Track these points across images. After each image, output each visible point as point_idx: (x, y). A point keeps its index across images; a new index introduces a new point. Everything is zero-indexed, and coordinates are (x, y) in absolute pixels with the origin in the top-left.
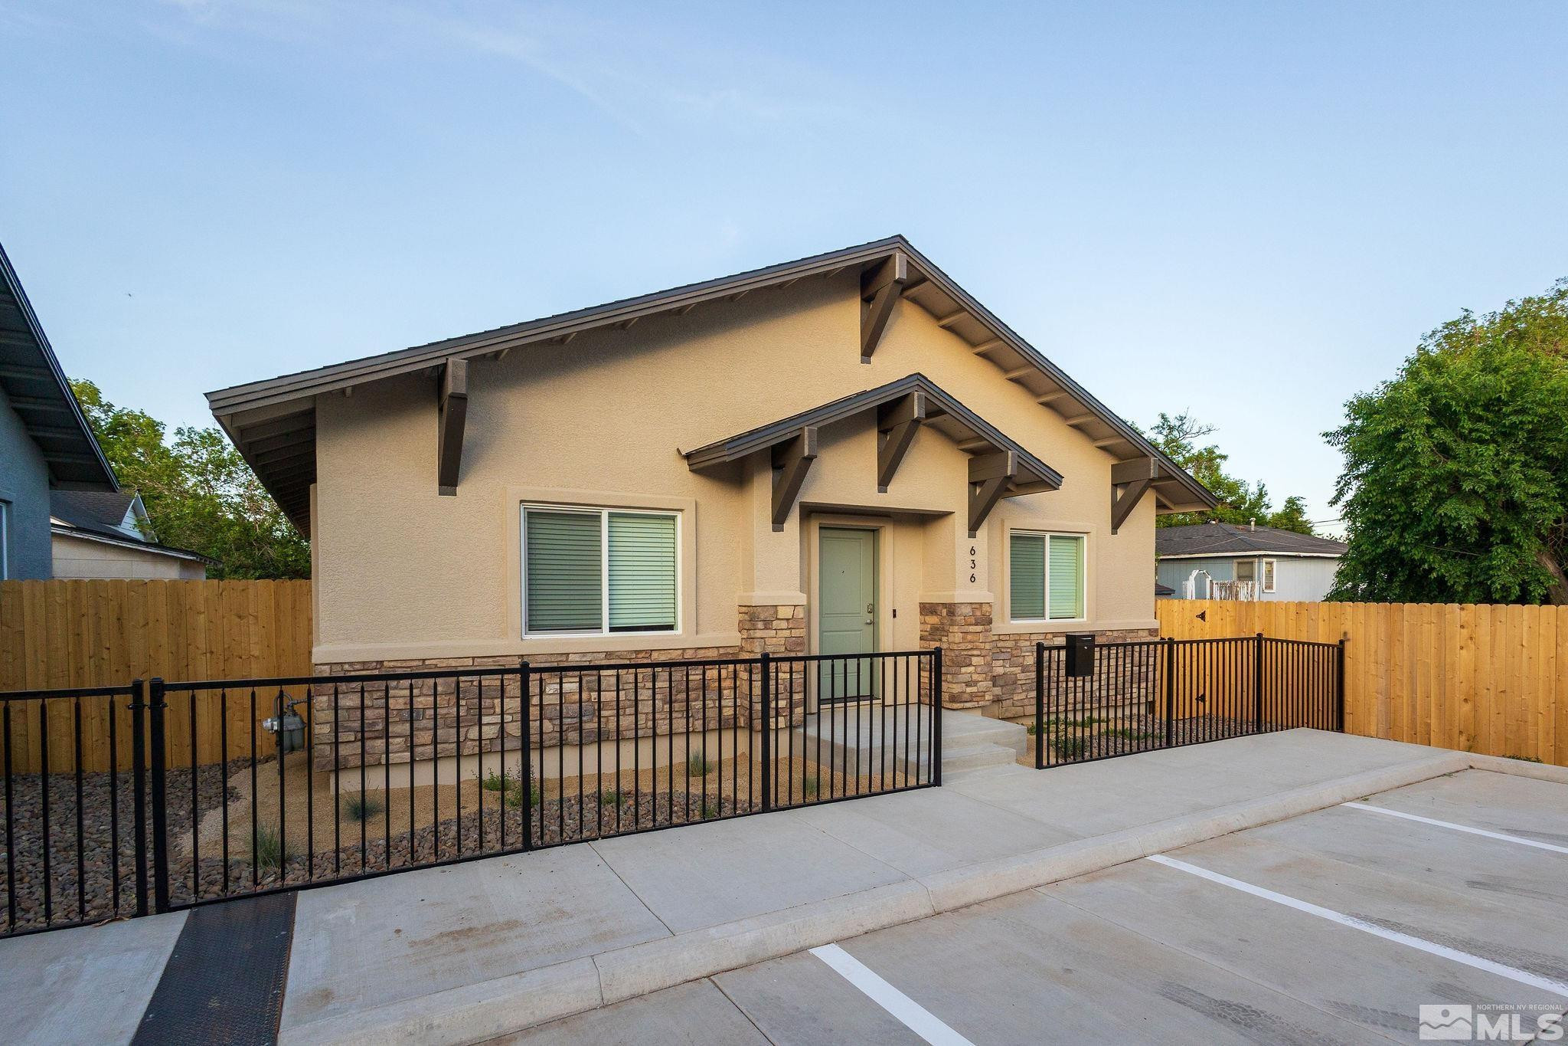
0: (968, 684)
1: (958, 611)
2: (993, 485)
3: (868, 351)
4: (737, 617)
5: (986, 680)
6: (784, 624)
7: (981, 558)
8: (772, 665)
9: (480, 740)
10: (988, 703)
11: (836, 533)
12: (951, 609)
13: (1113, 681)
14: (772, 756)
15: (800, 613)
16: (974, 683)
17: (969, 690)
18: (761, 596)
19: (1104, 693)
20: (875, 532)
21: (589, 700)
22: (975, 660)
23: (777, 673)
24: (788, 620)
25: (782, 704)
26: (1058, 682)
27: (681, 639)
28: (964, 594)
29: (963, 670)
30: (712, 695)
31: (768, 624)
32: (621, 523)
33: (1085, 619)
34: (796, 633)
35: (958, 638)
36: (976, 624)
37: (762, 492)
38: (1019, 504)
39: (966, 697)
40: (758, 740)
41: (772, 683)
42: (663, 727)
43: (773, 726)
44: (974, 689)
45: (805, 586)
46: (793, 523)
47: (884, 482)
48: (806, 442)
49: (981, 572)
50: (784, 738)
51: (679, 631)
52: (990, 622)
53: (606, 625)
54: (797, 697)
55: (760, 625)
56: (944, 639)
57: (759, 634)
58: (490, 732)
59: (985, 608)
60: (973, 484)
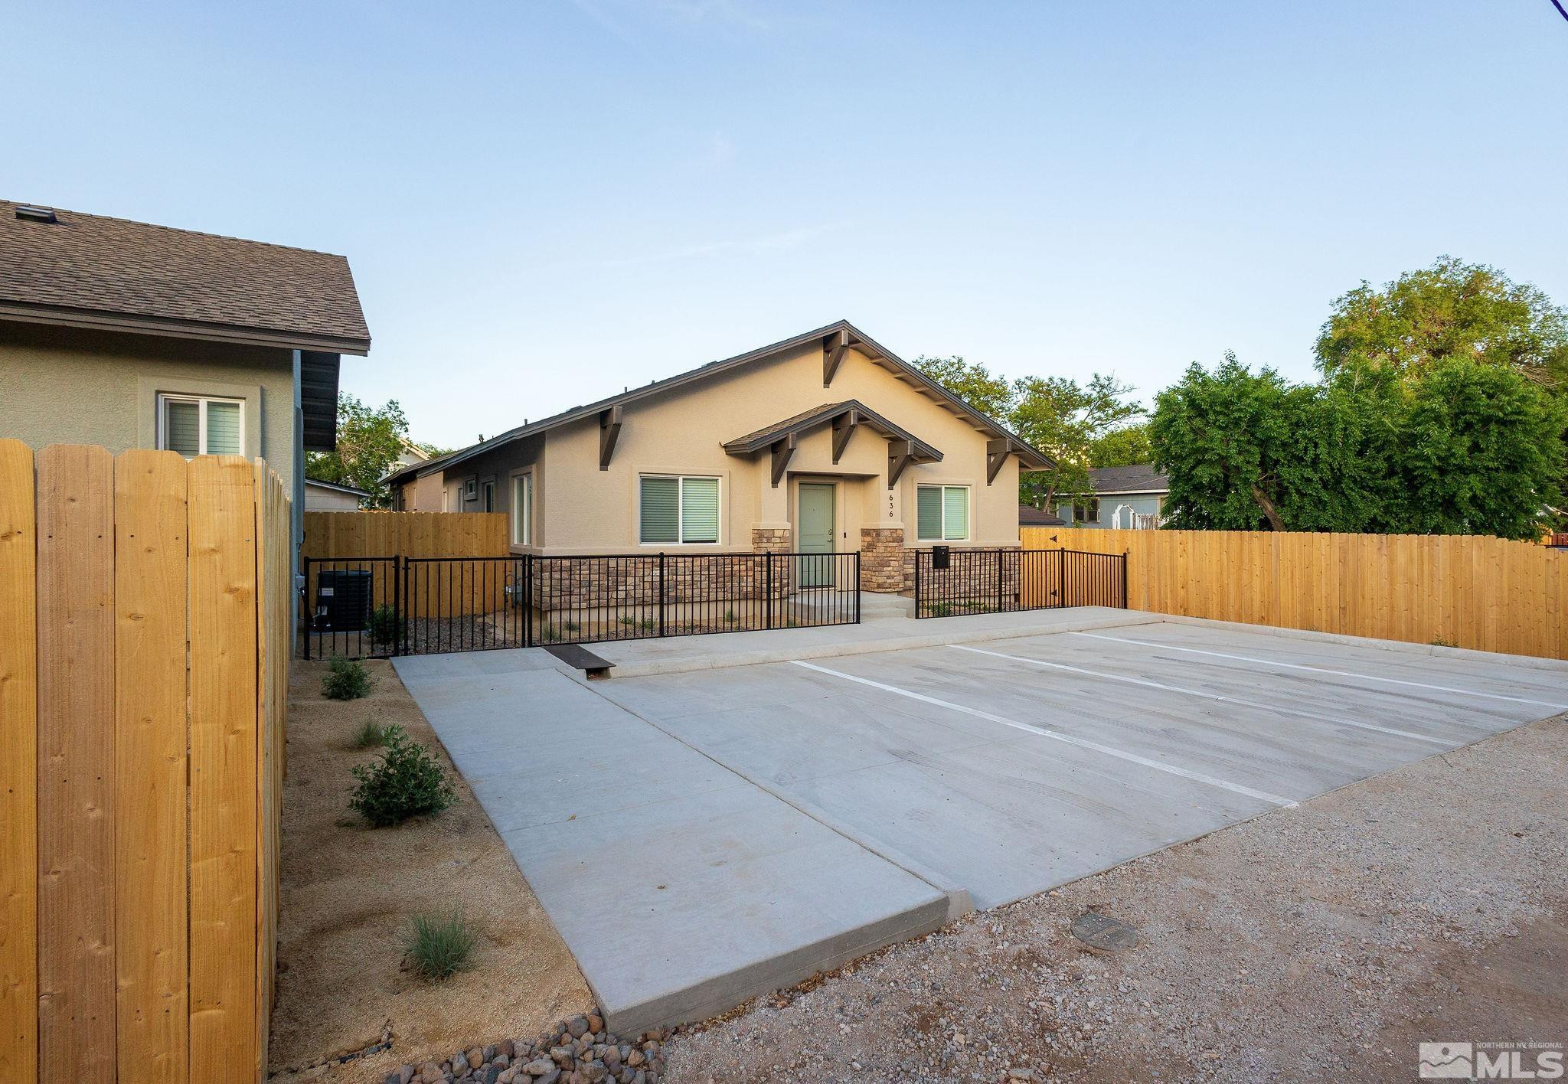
0: (888, 577)
1: (882, 534)
2: (901, 460)
3: (827, 381)
4: (752, 536)
5: (899, 575)
6: (778, 540)
7: (897, 502)
8: (772, 558)
9: (617, 599)
10: (901, 590)
11: (809, 487)
12: (878, 532)
13: (988, 579)
14: (772, 615)
15: (787, 534)
16: (893, 577)
17: (889, 581)
18: (765, 524)
19: (982, 587)
20: (833, 486)
21: (672, 580)
22: (892, 563)
23: (774, 567)
24: (780, 537)
25: (777, 585)
26: (949, 579)
27: (719, 547)
28: (886, 523)
29: (885, 569)
30: (735, 579)
31: (769, 540)
32: (688, 483)
33: (969, 540)
34: (784, 545)
35: (881, 550)
36: (893, 542)
37: (766, 466)
38: (925, 468)
39: (887, 585)
40: (765, 604)
41: (772, 573)
42: (712, 596)
43: (772, 598)
44: (893, 581)
45: (790, 518)
46: (783, 483)
47: (836, 458)
48: (790, 441)
49: (897, 510)
50: (777, 604)
51: (719, 543)
52: (902, 541)
53: (681, 540)
54: (785, 581)
55: (765, 540)
56: (874, 550)
57: (764, 545)
58: (622, 595)
59: (899, 532)
60: (891, 458)
